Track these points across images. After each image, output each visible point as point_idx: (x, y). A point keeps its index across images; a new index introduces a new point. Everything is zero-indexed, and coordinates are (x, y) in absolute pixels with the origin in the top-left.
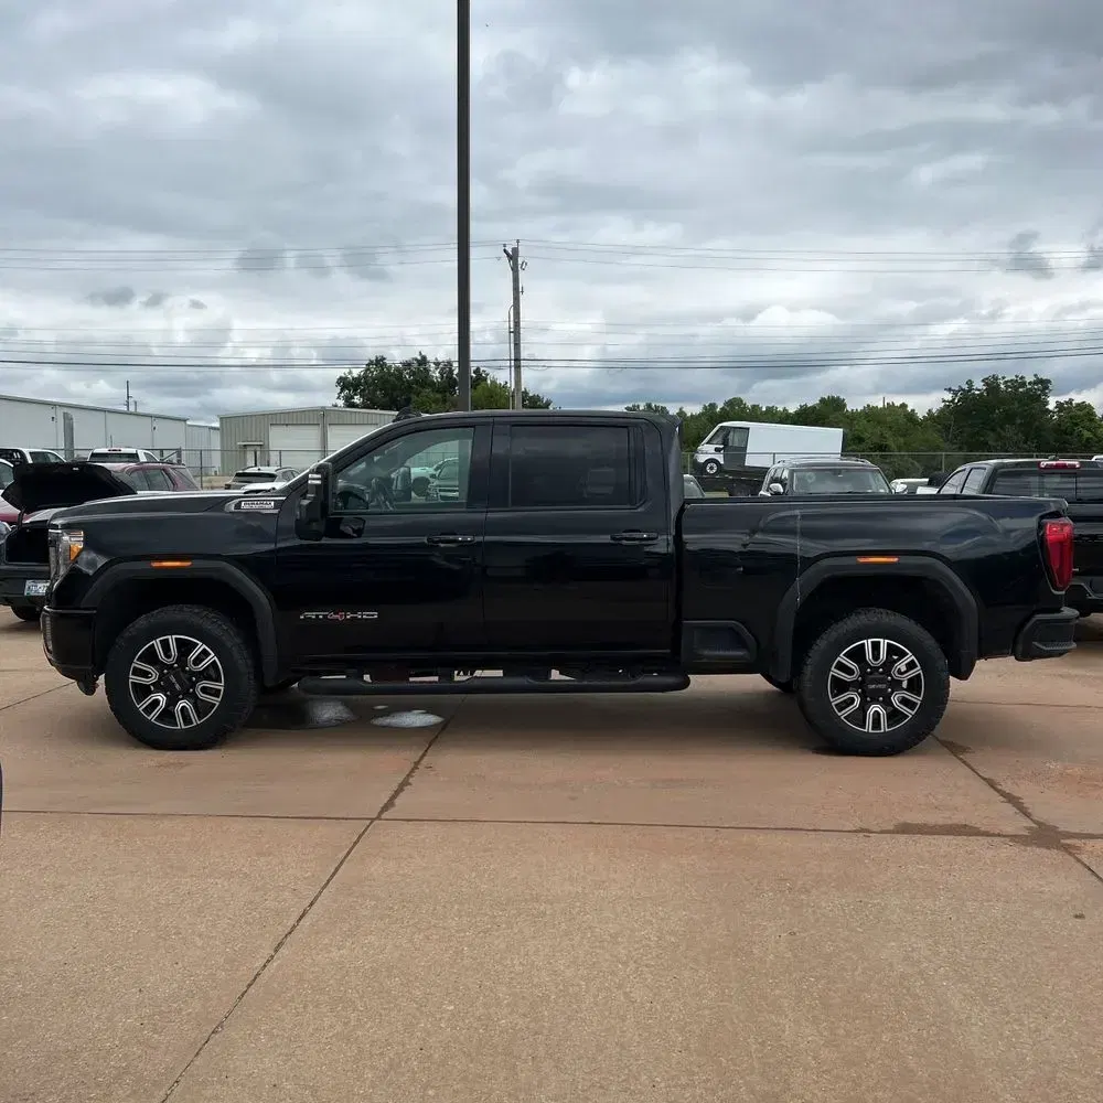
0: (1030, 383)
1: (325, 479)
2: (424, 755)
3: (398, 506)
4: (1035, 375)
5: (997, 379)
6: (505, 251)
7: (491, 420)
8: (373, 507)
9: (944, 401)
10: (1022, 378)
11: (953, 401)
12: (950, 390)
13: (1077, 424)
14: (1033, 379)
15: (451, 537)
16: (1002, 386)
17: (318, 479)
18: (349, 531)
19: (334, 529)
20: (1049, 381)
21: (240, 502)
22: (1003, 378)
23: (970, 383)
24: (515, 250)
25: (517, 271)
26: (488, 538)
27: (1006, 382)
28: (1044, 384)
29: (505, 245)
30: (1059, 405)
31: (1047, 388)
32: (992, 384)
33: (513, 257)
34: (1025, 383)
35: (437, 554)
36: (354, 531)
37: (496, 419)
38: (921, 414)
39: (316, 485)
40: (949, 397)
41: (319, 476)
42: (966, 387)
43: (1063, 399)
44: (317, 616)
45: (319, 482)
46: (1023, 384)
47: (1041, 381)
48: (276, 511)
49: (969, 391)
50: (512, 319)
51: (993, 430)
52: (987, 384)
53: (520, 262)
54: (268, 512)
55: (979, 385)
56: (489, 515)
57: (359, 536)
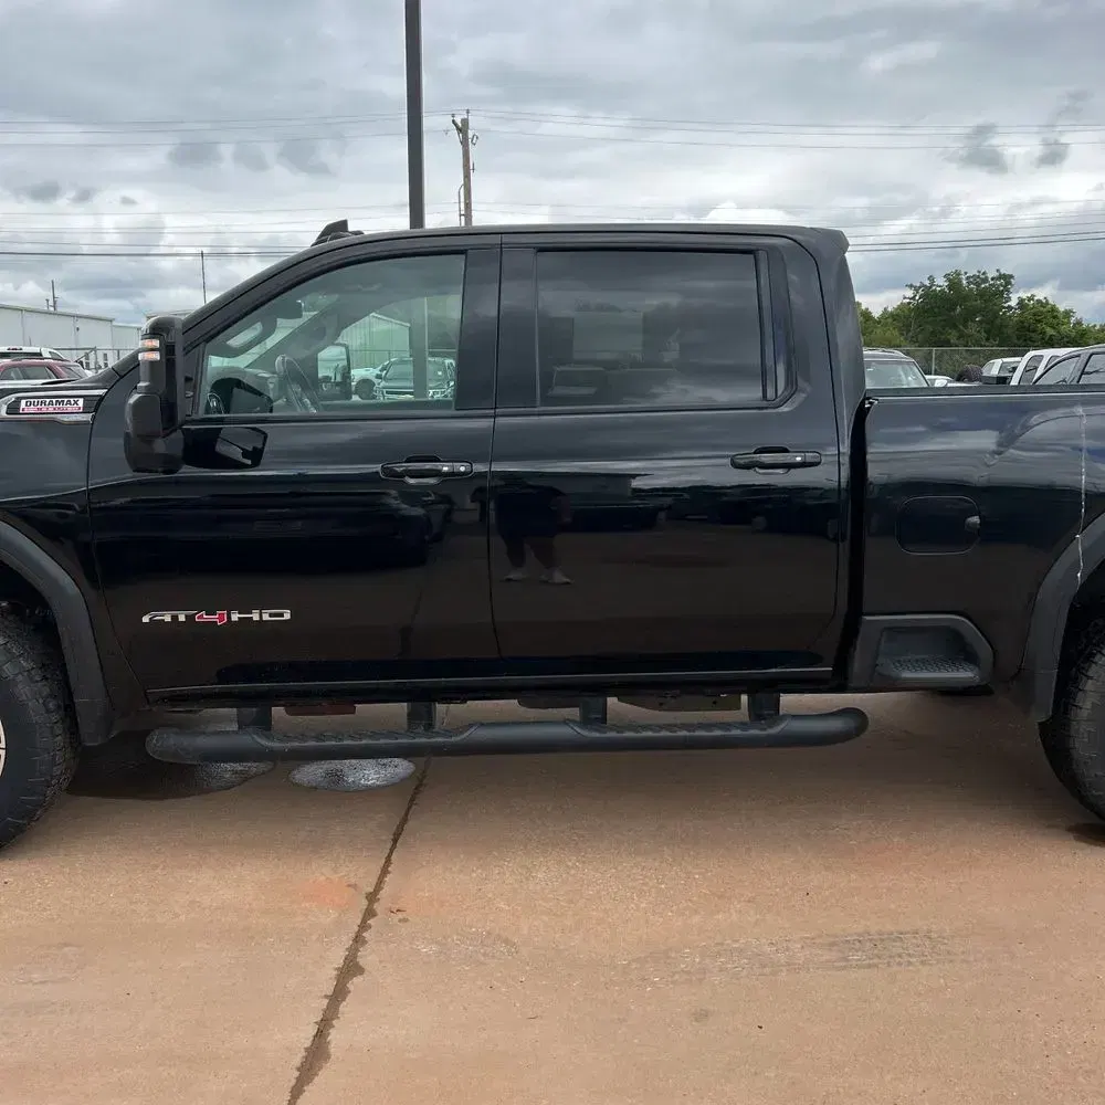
0: (992, 279)
1: (168, 350)
2: (385, 871)
3: (326, 408)
4: (998, 271)
5: (959, 274)
6: (453, 121)
7: (496, 239)
8: (281, 408)
9: (905, 298)
10: (984, 273)
11: (913, 298)
12: (911, 286)
13: (1039, 321)
14: (996, 274)
15: (428, 466)
16: (964, 282)
17: (152, 350)
18: (236, 454)
19: (202, 448)
20: (1011, 277)
21: (18, 400)
22: (966, 273)
23: (931, 278)
24: (465, 122)
25: (468, 145)
26: (498, 467)
27: (968, 278)
28: (1007, 279)
29: (453, 116)
30: (1021, 302)
31: (1010, 283)
32: (954, 282)
33: (462, 129)
34: (987, 278)
35: (393, 492)
36: (246, 454)
37: (506, 239)
38: (876, 313)
39: (152, 363)
40: (910, 293)
41: (156, 343)
42: (927, 283)
43: (1024, 296)
44: (175, 618)
45: (156, 356)
46: (985, 280)
47: (1002, 276)
48: (88, 417)
49: (930, 287)
50: (462, 199)
51: (955, 326)
52: (949, 280)
53: (470, 136)
54: (73, 418)
55: (941, 282)
56: (500, 420)
57: (256, 464)
